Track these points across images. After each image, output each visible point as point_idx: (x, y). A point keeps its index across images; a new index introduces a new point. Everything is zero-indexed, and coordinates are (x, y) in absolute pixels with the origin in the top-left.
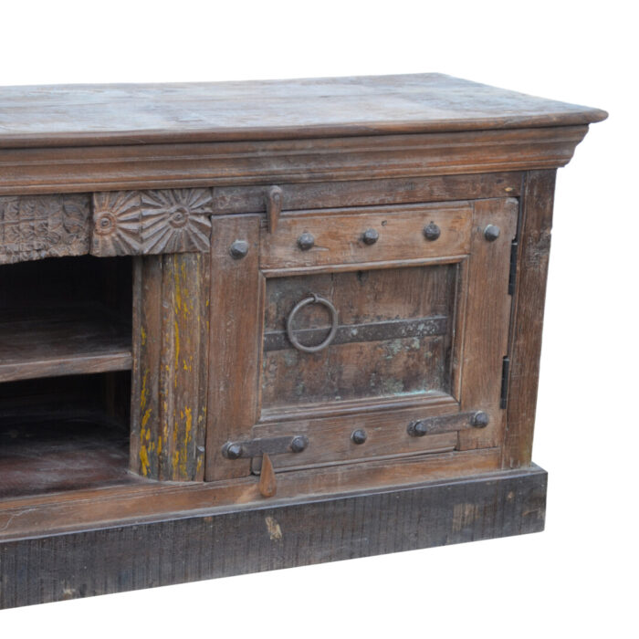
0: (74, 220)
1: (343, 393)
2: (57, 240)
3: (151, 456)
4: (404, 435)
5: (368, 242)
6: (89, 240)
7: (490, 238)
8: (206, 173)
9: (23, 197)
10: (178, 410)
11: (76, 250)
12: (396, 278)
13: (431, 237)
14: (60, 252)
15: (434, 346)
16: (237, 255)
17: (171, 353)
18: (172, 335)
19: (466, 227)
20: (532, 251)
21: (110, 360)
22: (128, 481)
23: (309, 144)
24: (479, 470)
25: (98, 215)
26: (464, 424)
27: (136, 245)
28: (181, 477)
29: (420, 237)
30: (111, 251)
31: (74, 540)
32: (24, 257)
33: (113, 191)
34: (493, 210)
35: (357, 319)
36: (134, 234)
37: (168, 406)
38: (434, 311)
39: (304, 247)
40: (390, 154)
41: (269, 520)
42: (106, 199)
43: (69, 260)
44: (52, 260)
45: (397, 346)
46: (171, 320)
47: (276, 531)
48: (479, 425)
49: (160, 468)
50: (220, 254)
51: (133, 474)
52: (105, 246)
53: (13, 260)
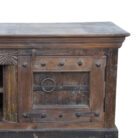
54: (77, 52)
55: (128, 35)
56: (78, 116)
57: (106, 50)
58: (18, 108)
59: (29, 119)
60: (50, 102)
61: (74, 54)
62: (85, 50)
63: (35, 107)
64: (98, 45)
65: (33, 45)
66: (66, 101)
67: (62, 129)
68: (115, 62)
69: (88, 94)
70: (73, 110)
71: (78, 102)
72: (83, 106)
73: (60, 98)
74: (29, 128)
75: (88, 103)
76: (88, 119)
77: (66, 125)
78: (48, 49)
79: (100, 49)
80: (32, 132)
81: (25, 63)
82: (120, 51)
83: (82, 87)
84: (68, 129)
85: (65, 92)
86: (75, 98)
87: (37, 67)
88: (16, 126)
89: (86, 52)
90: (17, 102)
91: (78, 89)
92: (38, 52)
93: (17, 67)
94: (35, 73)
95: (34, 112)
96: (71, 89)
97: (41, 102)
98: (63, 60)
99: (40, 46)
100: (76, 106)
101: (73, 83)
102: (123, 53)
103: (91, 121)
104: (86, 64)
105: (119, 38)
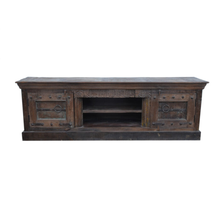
0: (133, 93)
1: (170, 118)
2: (131, 95)
3: (143, 124)
4: (179, 124)
5: (173, 98)
6: (135, 95)
7: (192, 98)
8: (150, 88)
9: (126, 90)
11: (133, 97)
12: (179, 103)
13: (183, 98)
14: (131, 97)
15: (184, 113)
16: (154, 98)
17: (146, 111)
18: (146, 108)
19: (188, 97)
20: (199, 101)
21: (139, 111)
22: (140, 127)
23: (164, 84)
24: (190, 130)
25: (136, 92)
26: (188, 124)
27: (141, 96)
28: (147, 127)
29: (181, 98)
30: (137, 97)
31: (132, 133)
32: (126, 97)
33: (138, 89)
34: (192, 95)
35: (173, 108)
36: (141, 95)
37: (145, 117)
38: (184, 108)
39: (164, 98)
40: (176, 86)
41: (158, 134)
42: (137, 90)
43: (132, 98)
44: (130, 98)
45: (179, 112)
46: (146, 106)
47: (159, 135)
48: (190, 124)
49: (144, 126)
50: (152, 98)
52: (137, 96)
53: (125, 97)
54: (182, 91)
55: (208, 83)
56: (181, 125)
57: (196, 90)
58: (150, 121)
59: (156, 126)
60: (166, 118)
61: (180, 92)
62: (186, 90)
63: (158, 120)
64: (193, 88)
65: (160, 87)
66: (174, 117)
67: (172, 131)
68: (201, 97)
69: (186, 113)
70: (178, 121)
71: (181, 117)
72: (183, 119)
73: (172, 115)
74: (155, 131)
75: (186, 118)
76: (185, 126)
77: (174, 129)
78: (167, 89)
79: (193, 90)
80: (157, 133)
81: (155, 97)
82: (203, 90)
83: (183, 109)
84: (175, 131)
85: (174, 112)
86: (179, 115)
87: (161, 99)
88: (149, 130)
89: (186, 92)
90: (150, 117)
91: (181, 111)
92: (162, 91)
93: (150, 99)
94: (159, 102)
95: (158, 123)
96: (178, 110)
97: (161, 117)
98: (174, 96)
99: (163, 88)
100: (179, 119)
101: (178, 108)
102: (205, 92)
103: (187, 127)
104: (186, 97)
105: (203, 84)
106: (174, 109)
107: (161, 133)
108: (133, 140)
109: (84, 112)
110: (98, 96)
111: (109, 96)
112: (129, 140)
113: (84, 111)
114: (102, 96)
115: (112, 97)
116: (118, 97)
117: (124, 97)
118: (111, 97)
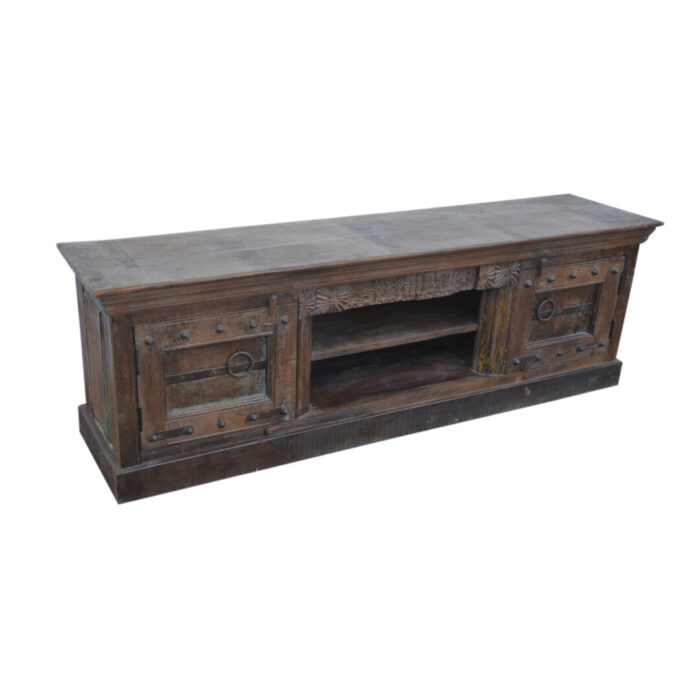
0: (471, 276)
1: (553, 336)
2: (464, 284)
3: (484, 365)
4: (574, 351)
5: (572, 277)
6: (476, 284)
7: (614, 273)
8: (520, 256)
9: (457, 270)
10: (497, 347)
11: (469, 287)
13: (594, 274)
14: (464, 289)
15: (586, 315)
16: (527, 286)
17: (497, 325)
18: (498, 318)
19: (606, 269)
20: (628, 277)
21: (470, 327)
23: (559, 242)
24: (598, 363)
25: (481, 274)
26: (595, 346)
27: (493, 285)
28: (496, 373)
29: (589, 274)
30: (484, 288)
31: (460, 401)
32: (453, 292)
33: (488, 265)
34: (617, 261)
35: (561, 306)
36: (492, 281)
37: (494, 346)
38: (588, 302)
39: (550, 281)
40: (585, 244)
41: (526, 388)
42: (485, 268)
43: (467, 291)
44: (462, 292)
45: (574, 316)
46: (498, 313)
47: (528, 392)
48: (601, 346)
49: (487, 369)
50: (521, 286)
51: (474, 371)
52: (482, 285)
53: (450, 293)
106: (564, 308)
107: (533, 386)
108: (461, 420)
109: (313, 359)
110: (370, 302)
111: (404, 296)
112: (454, 422)
113: (313, 353)
114: (383, 300)
115: (413, 298)
116: (431, 297)
117: (447, 294)
118: (409, 299)
